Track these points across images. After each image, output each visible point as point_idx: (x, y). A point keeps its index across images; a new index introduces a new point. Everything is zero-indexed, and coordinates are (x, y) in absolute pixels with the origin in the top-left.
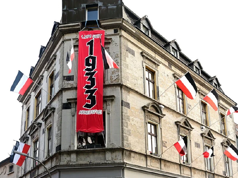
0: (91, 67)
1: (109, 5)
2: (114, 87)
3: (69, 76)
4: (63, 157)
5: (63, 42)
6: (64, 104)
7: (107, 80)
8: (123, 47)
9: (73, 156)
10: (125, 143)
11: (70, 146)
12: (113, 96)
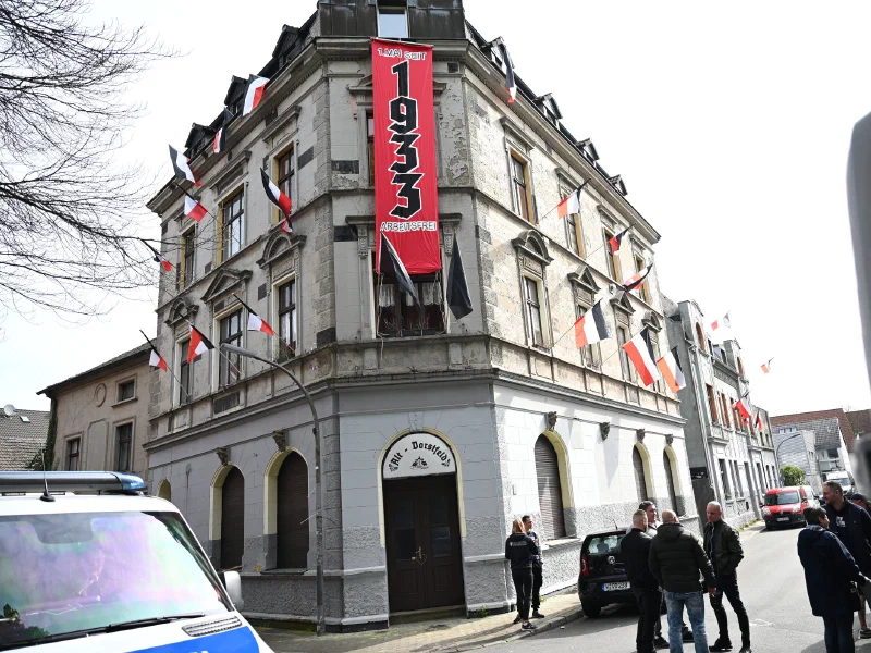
0: (404, 123)
1: (432, 7)
2: (458, 195)
3: (345, 162)
4: (343, 358)
5: (326, 79)
6: (337, 228)
7: (441, 176)
8: (470, 106)
9: (370, 356)
10: (490, 324)
11: (359, 332)
12: (458, 216)
